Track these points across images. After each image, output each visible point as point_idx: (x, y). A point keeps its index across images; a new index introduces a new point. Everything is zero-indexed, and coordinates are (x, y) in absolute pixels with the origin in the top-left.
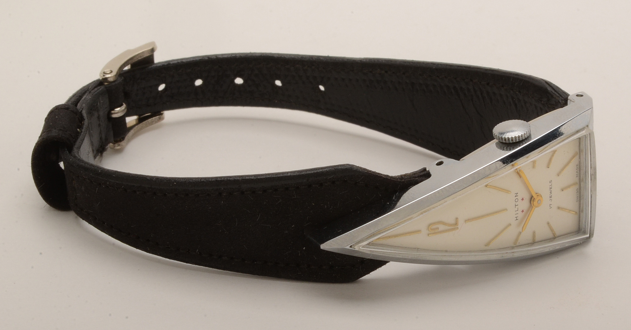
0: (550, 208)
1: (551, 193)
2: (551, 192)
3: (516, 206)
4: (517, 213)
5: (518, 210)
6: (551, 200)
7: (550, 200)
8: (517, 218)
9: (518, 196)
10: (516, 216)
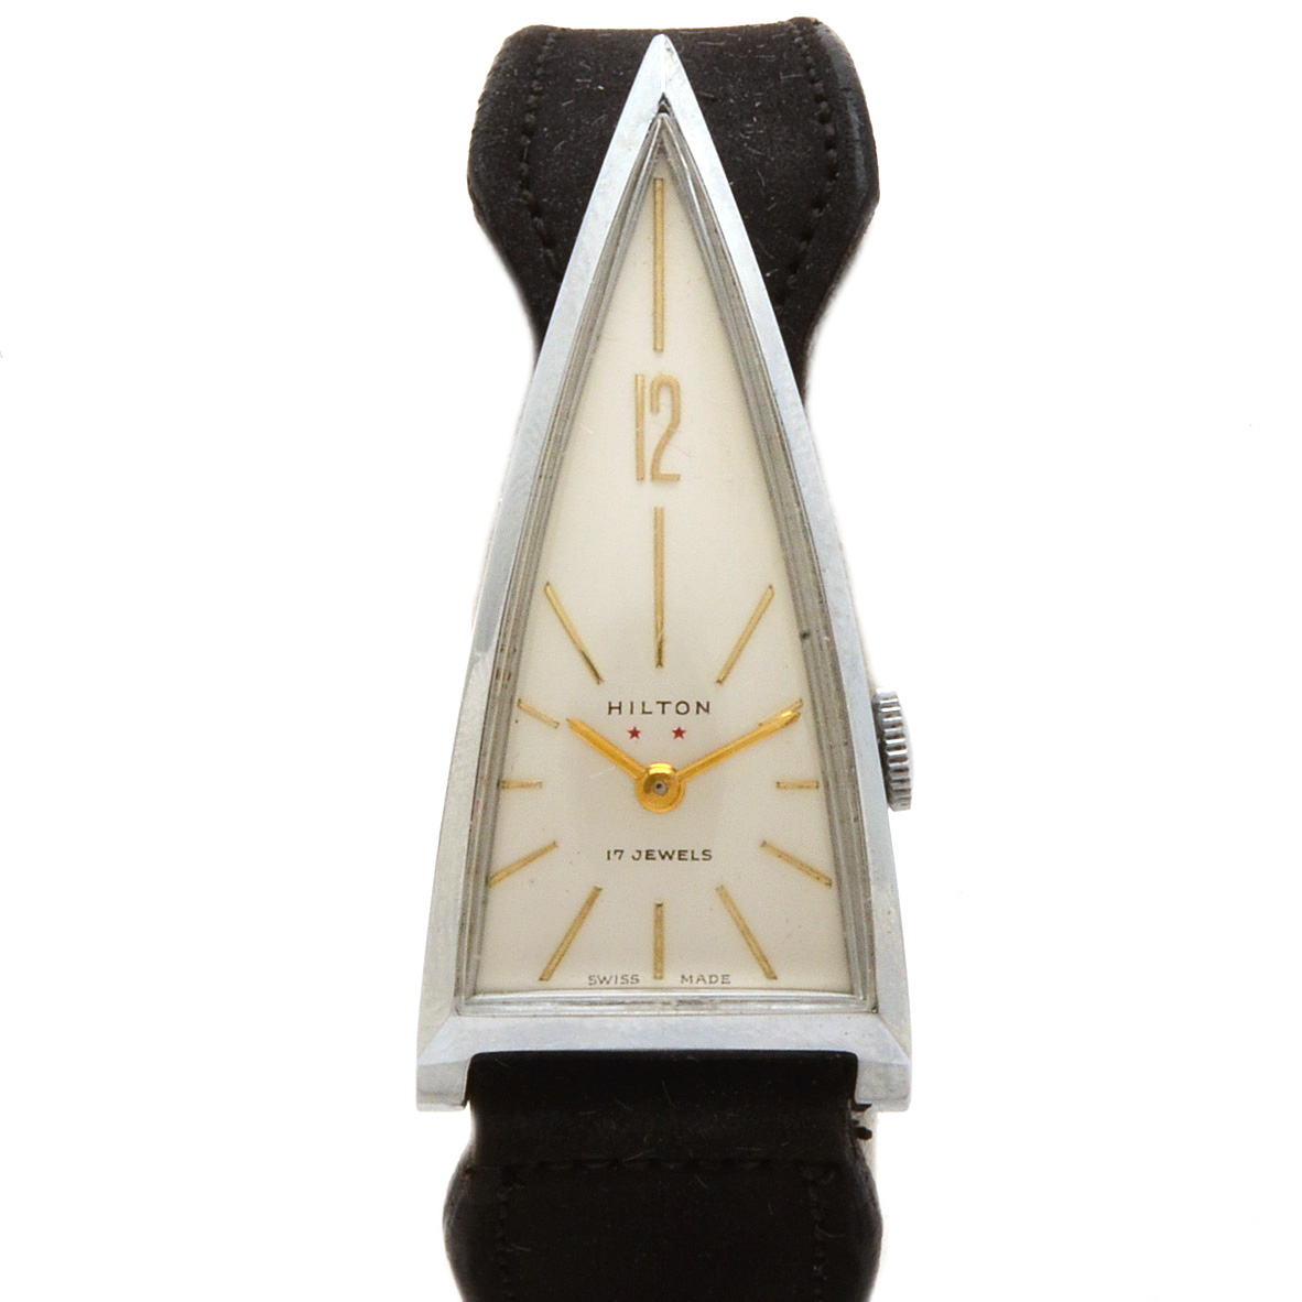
0: (609, 852)
1: (663, 857)
2: (667, 857)
3: (660, 705)
4: (634, 711)
5: (644, 712)
6: (637, 856)
7: (640, 852)
8: (615, 711)
9: (698, 712)
10: (626, 708)
